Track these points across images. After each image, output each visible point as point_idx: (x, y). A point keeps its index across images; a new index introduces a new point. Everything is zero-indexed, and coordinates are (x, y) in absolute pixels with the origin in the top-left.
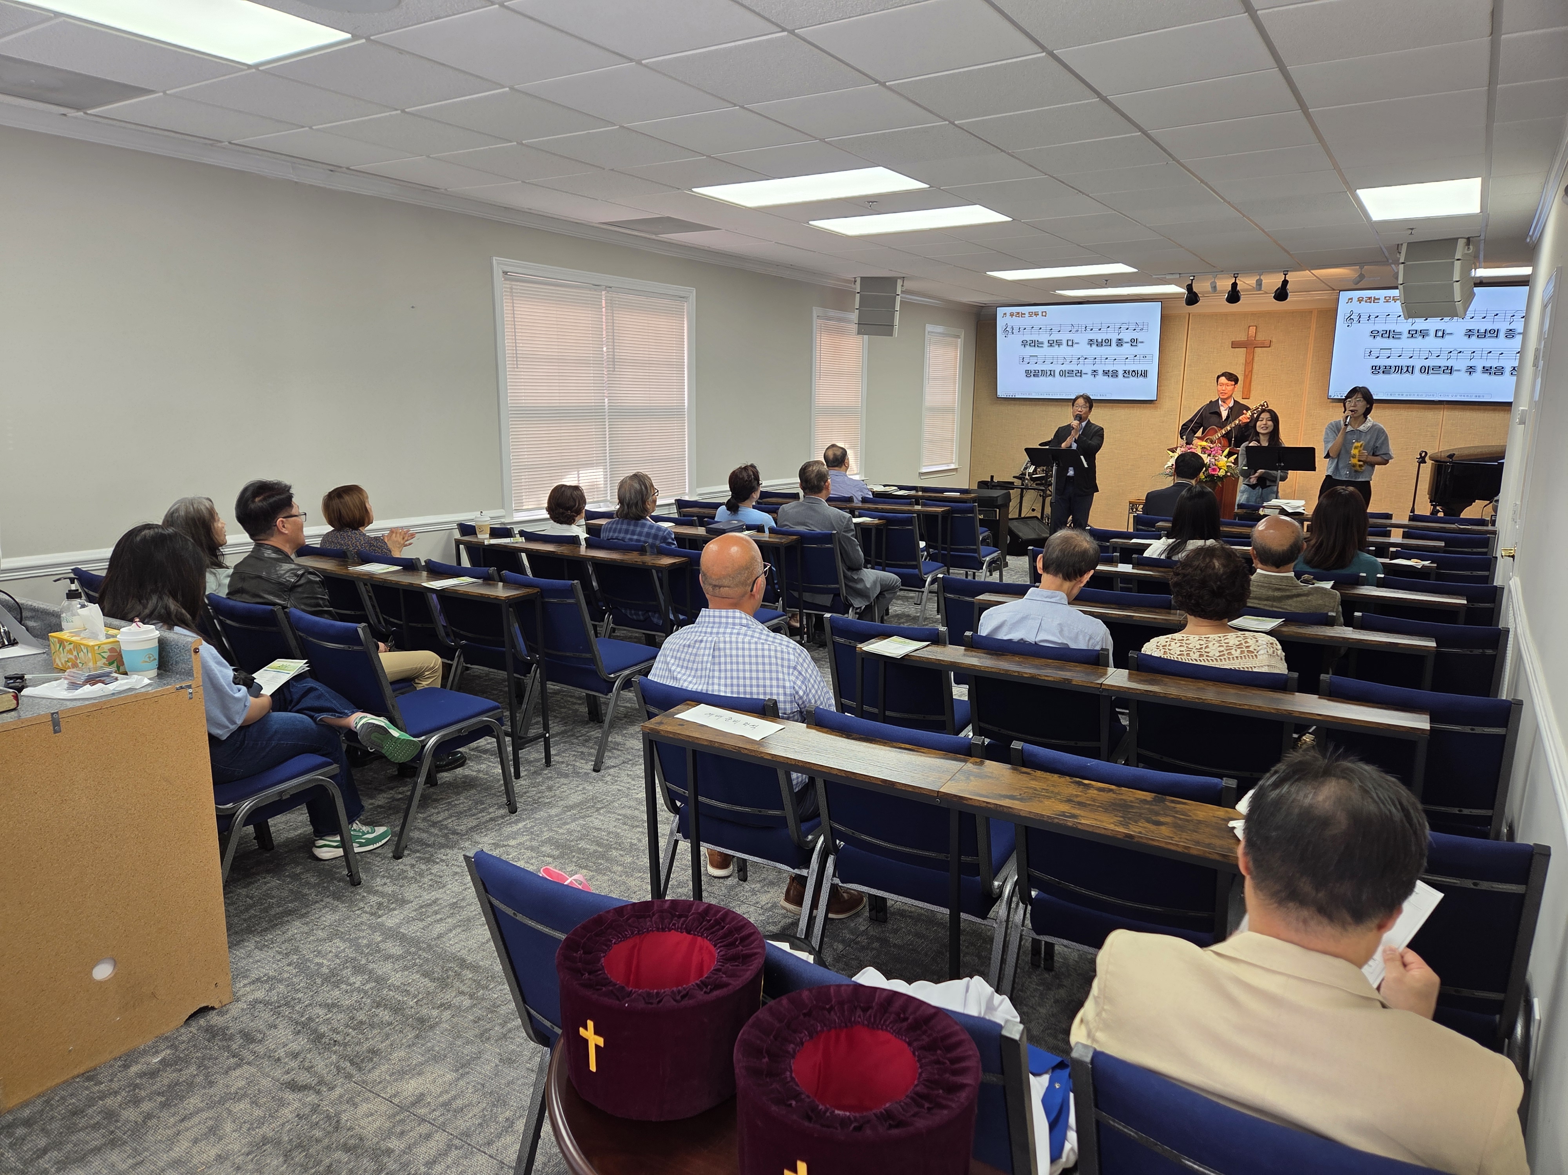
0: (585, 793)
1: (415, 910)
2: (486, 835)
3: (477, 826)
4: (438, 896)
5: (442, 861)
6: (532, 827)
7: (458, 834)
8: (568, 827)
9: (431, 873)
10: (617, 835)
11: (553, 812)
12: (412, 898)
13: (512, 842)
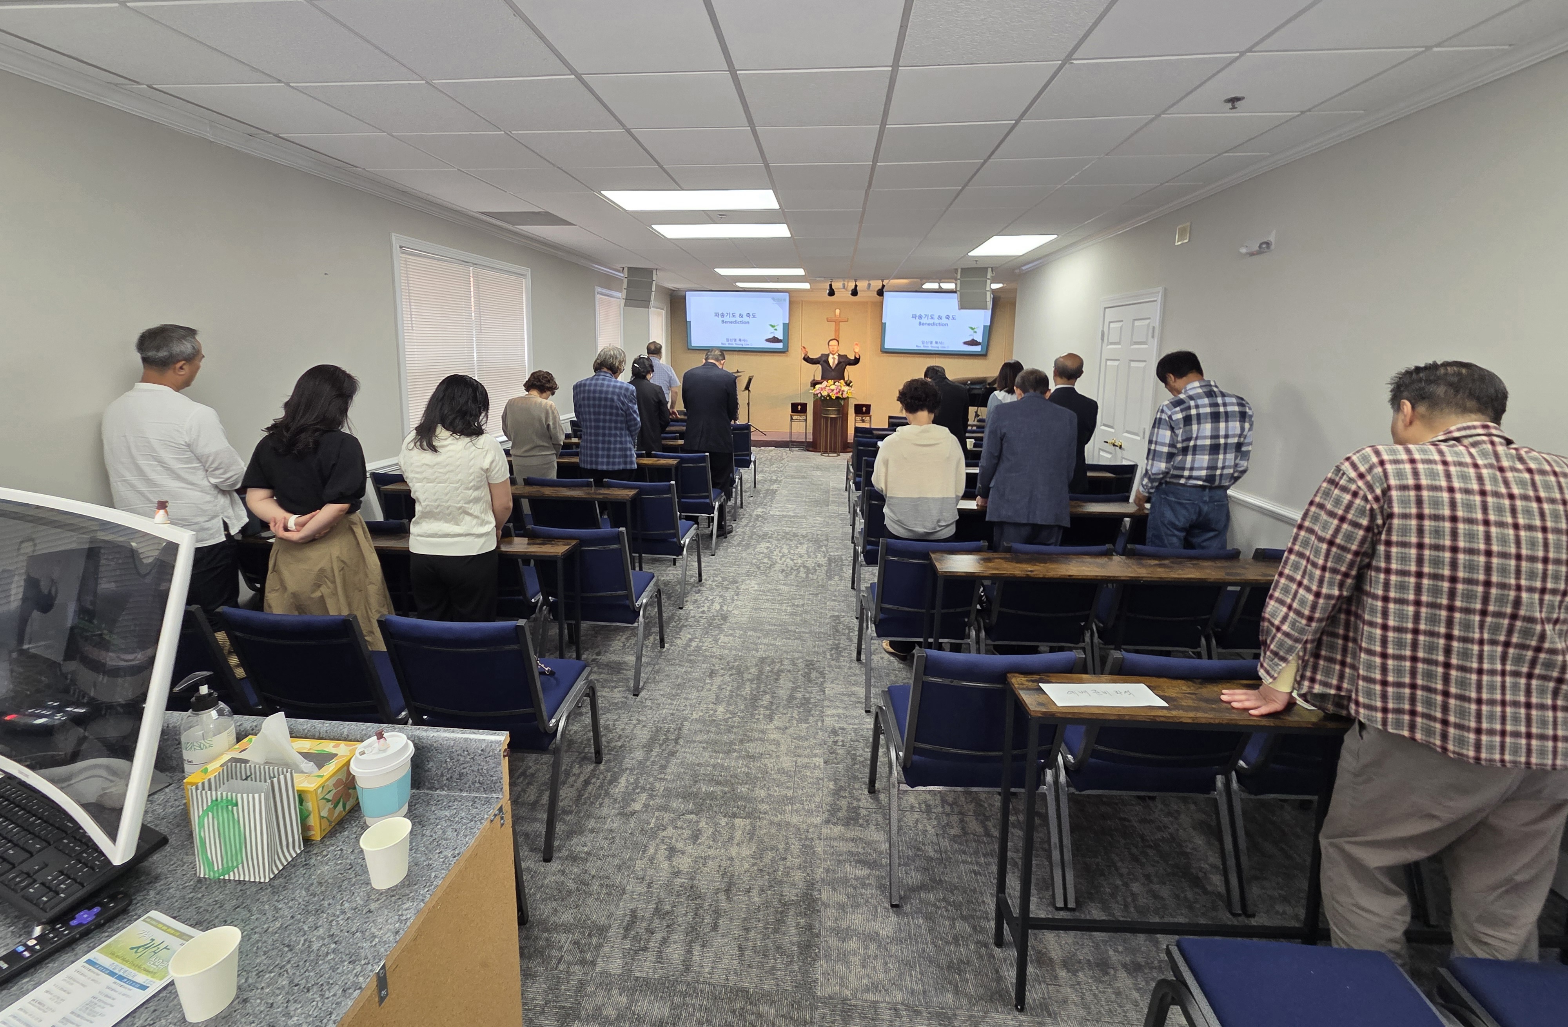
0: (644, 726)
1: (625, 937)
2: (601, 805)
3: (580, 796)
4: (632, 906)
5: (588, 854)
6: (637, 781)
7: (571, 812)
8: (669, 770)
9: (593, 877)
10: (727, 769)
11: (639, 755)
12: (603, 921)
13: (637, 806)
